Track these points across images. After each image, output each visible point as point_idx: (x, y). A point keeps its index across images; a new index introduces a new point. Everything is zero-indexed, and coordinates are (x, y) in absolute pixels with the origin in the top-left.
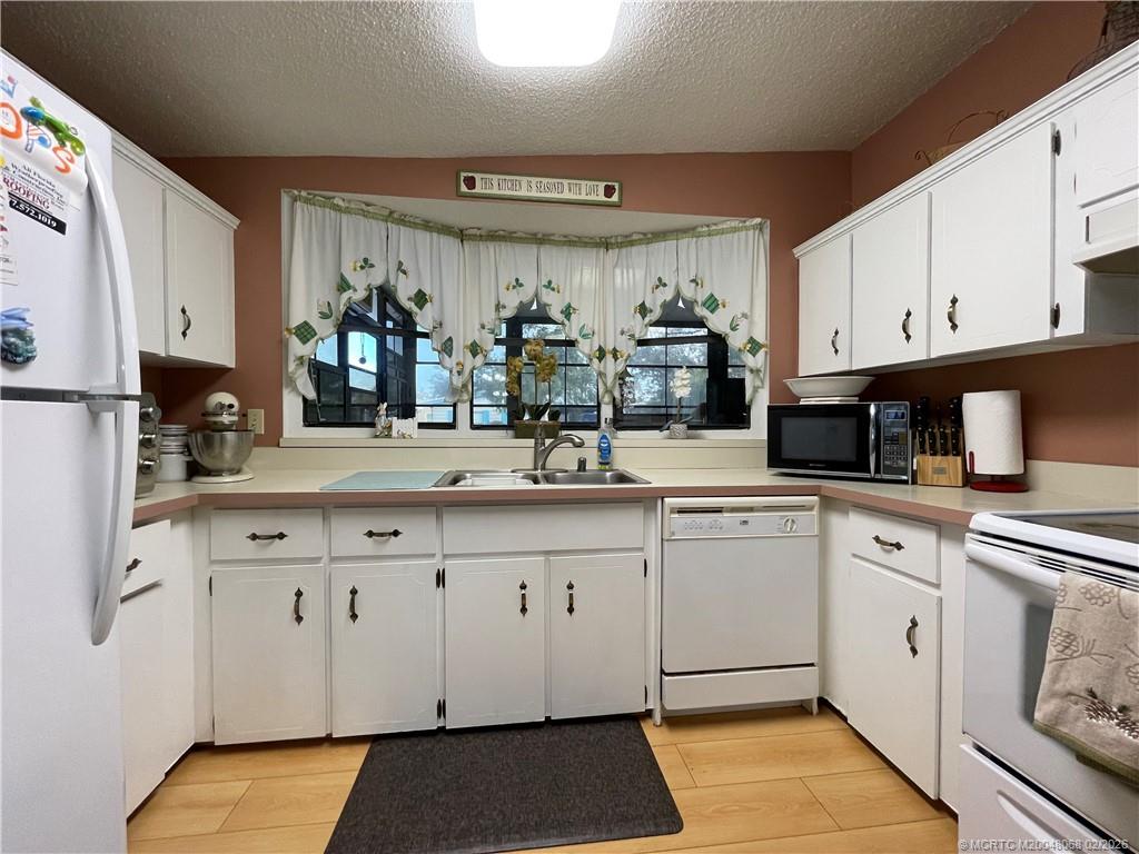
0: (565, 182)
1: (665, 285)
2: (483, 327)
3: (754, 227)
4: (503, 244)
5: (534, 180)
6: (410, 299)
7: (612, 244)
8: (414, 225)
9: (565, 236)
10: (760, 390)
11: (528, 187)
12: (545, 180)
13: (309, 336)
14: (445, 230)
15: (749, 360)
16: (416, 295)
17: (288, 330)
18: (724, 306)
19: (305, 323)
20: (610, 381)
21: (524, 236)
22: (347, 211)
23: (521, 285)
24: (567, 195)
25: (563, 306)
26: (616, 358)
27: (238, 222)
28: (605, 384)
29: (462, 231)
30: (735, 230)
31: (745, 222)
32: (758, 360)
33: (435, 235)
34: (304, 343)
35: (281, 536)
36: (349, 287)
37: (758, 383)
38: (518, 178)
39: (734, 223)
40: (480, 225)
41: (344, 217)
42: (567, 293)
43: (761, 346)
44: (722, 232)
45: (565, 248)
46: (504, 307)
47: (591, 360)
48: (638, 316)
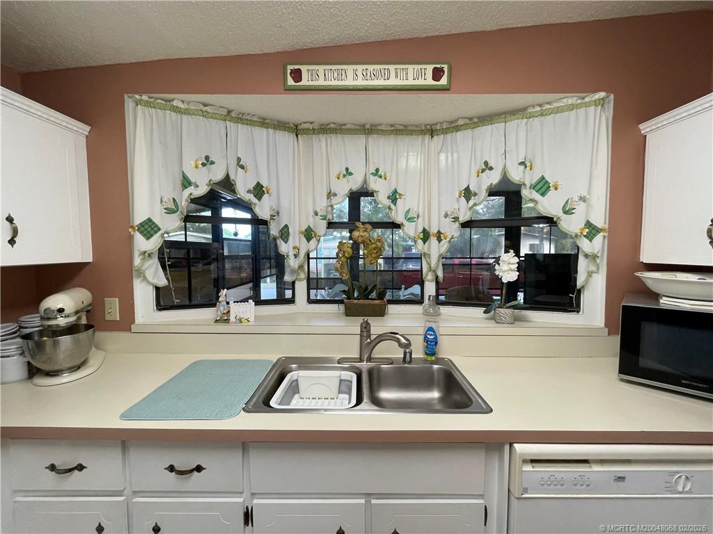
0: (392, 67)
1: (491, 169)
2: (316, 214)
3: (596, 103)
4: (333, 136)
5: (360, 68)
6: (249, 191)
7: (436, 130)
8: (250, 123)
9: (392, 126)
10: (594, 275)
11: (354, 75)
12: (371, 67)
13: (152, 232)
14: (281, 125)
15: (585, 245)
16: (255, 188)
17: (132, 227)
18: (556, 189)
19: (149, 220)
20: (433, 263)
21: (353, 127)
22: (186, 112)
23: (351, 174)
24: (393, 82)
25: (389, 192)
26: (439, 240)
27: (88, 128)
28: (429, 264)
29: (297, 126)
30: (572, 107)
31: (583, 98)
32: (596, 245)
33: (271, 131)
34: (148, 238)
35: (80, 467)
36: (190, 184)
37: (593, 268)
38: (344, 67)
39: (571, 99)
40: (311, 120)
41: (184, 117)
42: (394, 180)
43: (598, 231)
44: (558, 110)
45: (392, 136)
46: (335, 195)
47: (415, 242)
48: (463, 199)
